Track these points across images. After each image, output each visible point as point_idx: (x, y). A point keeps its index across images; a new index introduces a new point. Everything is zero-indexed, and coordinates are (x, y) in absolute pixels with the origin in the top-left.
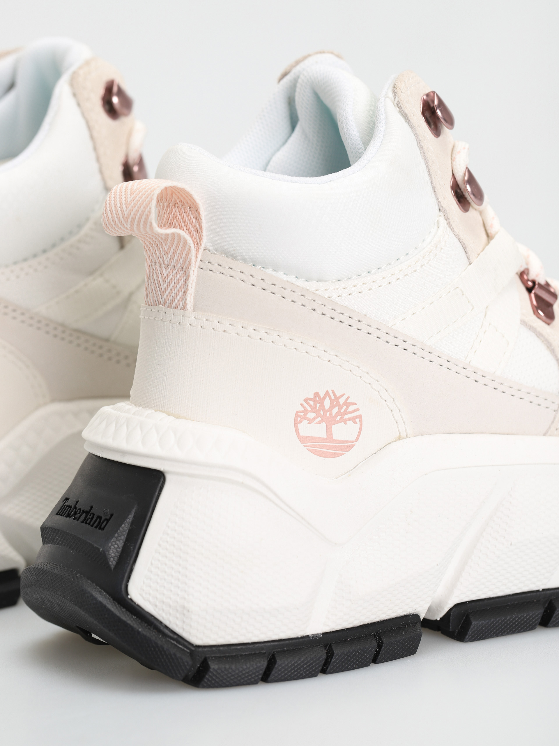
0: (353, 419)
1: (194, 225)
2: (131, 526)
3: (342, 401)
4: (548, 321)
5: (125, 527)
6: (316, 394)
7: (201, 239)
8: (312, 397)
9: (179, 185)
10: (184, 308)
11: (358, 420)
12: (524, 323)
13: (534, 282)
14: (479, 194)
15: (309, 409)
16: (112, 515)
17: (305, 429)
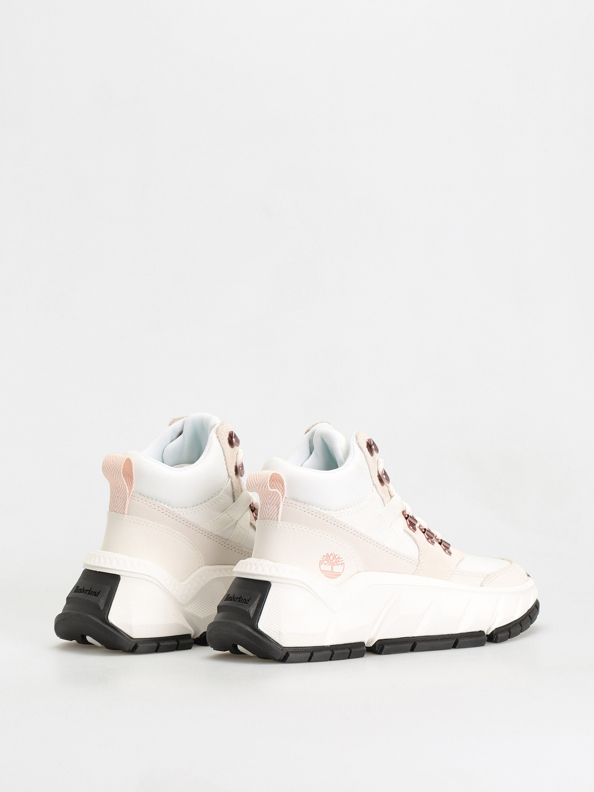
0: (341, 564)
1: (281, 488)
2: (258, 602)
3: (337, 557)
4: (414, 531)
5: (256, 602)
6: (328, 554)
7: (284, 494)
8: (326, 555)
9: (278, 473)
10: (277, 520)
11: (343, 565)
12: (405, 530)
13: (408, 515)
14: (388, 479)
15: (325, 560)
16: (250, 598)
17: (323, 567)
